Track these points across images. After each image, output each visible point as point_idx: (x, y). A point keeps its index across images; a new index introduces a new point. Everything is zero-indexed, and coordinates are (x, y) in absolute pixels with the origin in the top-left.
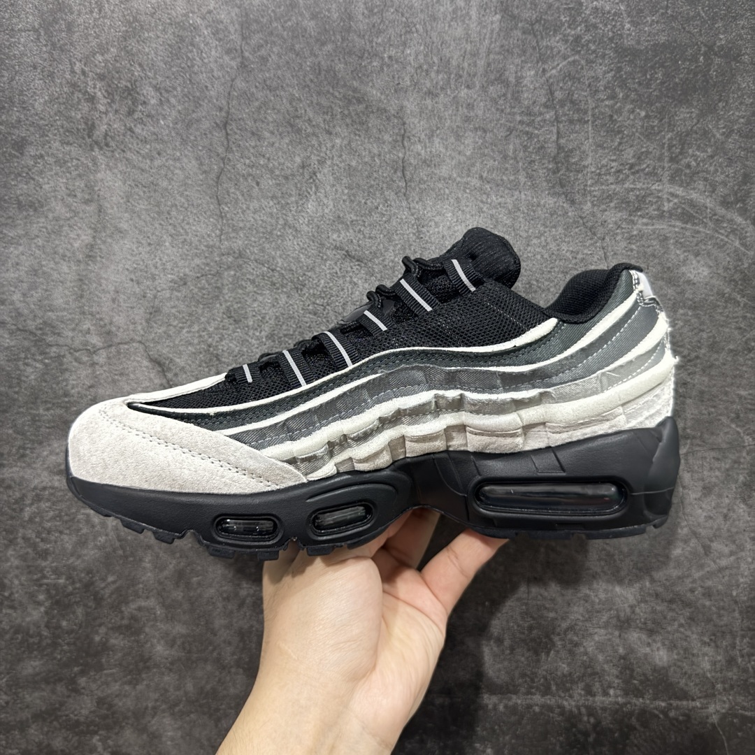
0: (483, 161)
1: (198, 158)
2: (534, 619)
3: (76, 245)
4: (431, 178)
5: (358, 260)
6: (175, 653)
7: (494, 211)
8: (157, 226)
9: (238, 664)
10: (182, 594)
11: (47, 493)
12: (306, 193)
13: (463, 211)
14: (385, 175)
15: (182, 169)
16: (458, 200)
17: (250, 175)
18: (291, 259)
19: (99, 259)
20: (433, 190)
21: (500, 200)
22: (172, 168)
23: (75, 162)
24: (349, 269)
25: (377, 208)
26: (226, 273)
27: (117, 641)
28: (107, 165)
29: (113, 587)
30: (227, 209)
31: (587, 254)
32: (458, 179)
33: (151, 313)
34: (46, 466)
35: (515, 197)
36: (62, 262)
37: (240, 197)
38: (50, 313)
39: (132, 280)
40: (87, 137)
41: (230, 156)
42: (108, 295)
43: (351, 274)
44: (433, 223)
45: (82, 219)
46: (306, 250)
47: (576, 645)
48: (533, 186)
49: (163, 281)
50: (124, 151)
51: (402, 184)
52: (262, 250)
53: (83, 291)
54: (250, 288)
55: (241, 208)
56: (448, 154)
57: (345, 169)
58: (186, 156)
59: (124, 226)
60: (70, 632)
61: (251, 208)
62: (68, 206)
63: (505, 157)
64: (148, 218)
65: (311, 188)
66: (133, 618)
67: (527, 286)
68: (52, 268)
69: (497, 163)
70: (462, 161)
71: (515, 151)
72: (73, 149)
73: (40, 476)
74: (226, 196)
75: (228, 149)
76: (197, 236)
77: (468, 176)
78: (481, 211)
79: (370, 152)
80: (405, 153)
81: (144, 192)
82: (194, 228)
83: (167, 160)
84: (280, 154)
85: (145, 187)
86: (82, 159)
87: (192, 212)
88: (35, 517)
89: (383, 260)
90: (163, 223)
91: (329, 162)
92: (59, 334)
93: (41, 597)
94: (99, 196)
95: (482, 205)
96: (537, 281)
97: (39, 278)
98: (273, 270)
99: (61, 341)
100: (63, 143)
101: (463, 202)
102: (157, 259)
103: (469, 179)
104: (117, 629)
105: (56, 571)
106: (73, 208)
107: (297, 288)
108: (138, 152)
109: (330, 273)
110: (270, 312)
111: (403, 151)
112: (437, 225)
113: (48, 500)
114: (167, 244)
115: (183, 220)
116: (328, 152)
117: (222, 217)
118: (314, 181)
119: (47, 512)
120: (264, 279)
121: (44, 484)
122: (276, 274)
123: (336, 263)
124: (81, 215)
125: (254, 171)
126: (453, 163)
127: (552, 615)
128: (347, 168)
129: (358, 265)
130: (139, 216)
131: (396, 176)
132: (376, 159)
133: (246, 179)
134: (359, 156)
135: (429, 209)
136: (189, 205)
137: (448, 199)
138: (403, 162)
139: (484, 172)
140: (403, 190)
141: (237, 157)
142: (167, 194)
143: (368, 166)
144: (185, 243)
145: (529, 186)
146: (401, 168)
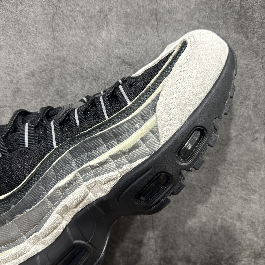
0: (200, 12)
1: (42, 6)
2: (213, 253)
4: (171, 20)
5: (129, 65)
8: (19, 43)
12: (101, 26)
14: (145, 18)
15: (33, 12)
17: (71, 16)
18: (92, 63)
20: (172, 27)
22: (28, 11)
24: (124, 70)
25: (141, 36)
26: (56, 70)
30: (57, 34)
31: (253, 66)
32: (186, 21)
33: (15, 92)
37: (65, 28)
39: (5, 73)
41: (60, 5)
43: (125, 72)
46: (101, 58)
48: (227, 27)
49: (22, 74)
51: (155, 23)
52: (76, 58)
54: (69, 78)
55: (66, 34)
56: (181, 7)
57: (123, 14)
58: (36, 4)
59: (1, 43)
61: (71, 34)
63: (212, 11)
64: (15, 39)
65: (104, 24)
69: (207, 13)
70: (188, 12)
71: (217, 7)
74: (57, 27)
75: (59, 1)
76: (41, 49)
77: (192, 20)
79: (138, 5)
80: (157, 6)
81: (13, 24)
82: (39, 45)
83: (25, 7)
84: (88, 4)
85: (13, 22)
87: (38, 36)
90: (22, 42)
91: (115, 10)
98: (82, 69)
102: (19, 62)
103: (192, 22)
107: (95, 80)
108: (9, 2)
109: (114, 72)
110: (80, 92)
111: (156, 4)
114: (25, 53)
115: (34, 40)
116: (115, 4)
117: (54, 39)
118: (106, 20)
120: (77, 74)
122: (84, 71)
123: (117, 66)
125: (73, 14)
126: (183, 13)
127: (222, 251)
128: (125, 13)
129: (129, 68)
130: (10, 38)
131: (152, 18)
132: (141, 9)
133: (69, 18)
134: (131, 6)
135: (169, 37)
136: (37, 32)
137: (180, 32)
138: (156, 11)
139: (200, 18)
140: (155, 26)
141: (64, 6)
142: (25, 26)
143: (137, 12)
144: (35, 53)
145: (225, 27)
146: (155, 14)
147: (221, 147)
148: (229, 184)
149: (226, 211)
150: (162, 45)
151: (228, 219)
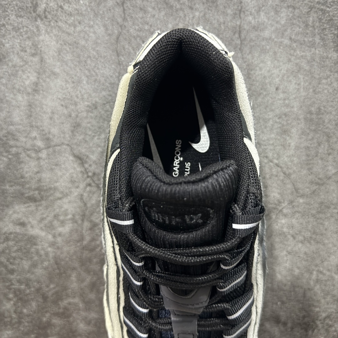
0: (292, 28)
1: (105, 26)
2: (306, 311)
3: (27, 83)
4: (258, 39)
6: (91, 328)
7: (298, 61)
8: (78, 70)
11: (12, 236)
13: (278, 61)
15: (95, 33)
16: (275, 53)
17: (138, 36)
19: (41, 92)
20: (259, 46)
21: (302, 54)
22: (88, 32)
23: (25, 29)
27: (56, 321)
28: (46, 31)
29: (53, 291)
30: (123, 59)
32: (276, 40)
33: (75, 127)
34: (11, 220)
35: (312, 52)
36: (18, 94)
38: (11, 127)
39: (62, 105)
40: (32, 12)
41: (126, 24)
42: (47, 115)
44: (258, 68)
45: (30, 66)
47: (331, 326)
48: (325, 45)
49: (82, 106)
50: (57, 22)
51: (239, 42)
53: (31, 112)
56: (269, 23)
58: (97, 24)
59: (57, 70)
60: (28, 316)
62: (21, 58)
63: (307, 26)
64: (72, 66)
66: (65, 308)
67: (318, 110)
68: (12, 98)
69: (301, 29)
70: (278, 28)
71: (313, 21)
72: (24, 20)
73: (8, 226)
74: (123, 51)
75: (125, 19)
76: (103, 77)
77: (282, 37)
78: (290, 60)
79: (218, 21)
80: (241, 22)
81: (70, 48)
82: (102, 72)
83: (85, 27)
84: (158, 22)
85: (71, 45)
86: (30, 27)
87: (100, 62)
88: (6, 250)
90: (82, 68)
92: (17, 140)
93: (11, 296)
94: (41, 51)
95: (290, 57)
96: (324, 107)
97: (4, 105)
99: (18, 144)
100: (17, 16)
101: (279, 54)
102: (78, 92)
103: (283, 40)
104: (57, 314)
105: (19, 281)
106: (25, 59)
108: (66, 22)
111: (240, 20)
112: (261, 69)
113: (13, 240)
114: (85, 82)
115: (95, 67)
116: (190, 21)
117: (119, 64)
119: (13, 247)
121: (11, 231)
124: (30, 63)
125: (141, 34)
126: (272, 29)
127: (317, 309)
130: (67, 64)
131: (234, 37)
132: (221, 26)
133: (136, 39)
134: (210, 23)
135: (255, 59)
136: (98, 57)
137: (268, 53)
138: (239, 28)
139: (292, 36)
140: (239, 47)
141: (130, 25)
142: (85, 50)
143: (217, 30)
144: (96, 82)
145: (322, 45)
146: (238, 32)
147: (317, 187)
148: (326, 230)
149: (322, 262)
150: (247, 68)
151: (324, 272)
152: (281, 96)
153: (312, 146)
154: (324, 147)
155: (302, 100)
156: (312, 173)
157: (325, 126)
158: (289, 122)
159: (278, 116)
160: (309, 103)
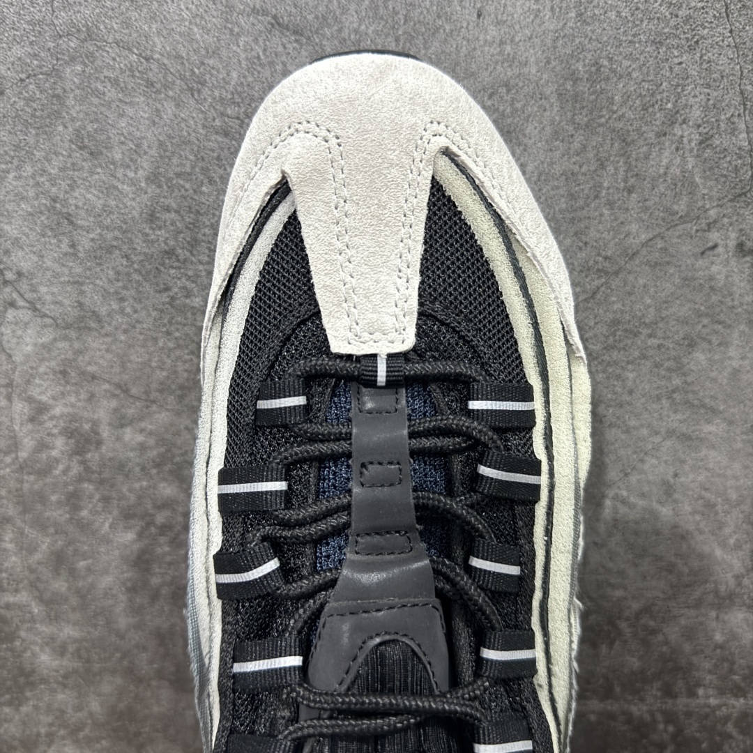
5: (295, 32)
6: (67, 663)
9: (160, 675)
10: (66, 585)
18: (177, 37)
24: (280, 49)
26: (68, 70)
31: (696, 8)
46: (202, 18)
47: (653, 632)
52: (127, 24)
54: (111, 93)
67: (593, 69)
89: (340, 30)
96: (610, 60)
98: (147, 59)
107: (191, 89)
109: (247, 59)
110: (149, 135)
120: (133, 76)
122: (154, 66)
123: (256, 40)
127: (619, 593)
129: (296, 41)
147: (603, 280)
148: (631, 392)
149: (626, 475)
151: (632, 499)
152: (493, 32)
153: (584, 169)
154: (616, 169)
155: (549, 42)
156: (586, 244)
157: (615, 112)
158: (518, 105)
159: (490, 91)
160: (569, 51)
